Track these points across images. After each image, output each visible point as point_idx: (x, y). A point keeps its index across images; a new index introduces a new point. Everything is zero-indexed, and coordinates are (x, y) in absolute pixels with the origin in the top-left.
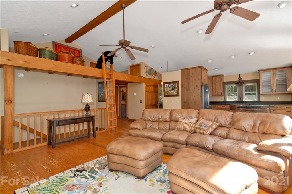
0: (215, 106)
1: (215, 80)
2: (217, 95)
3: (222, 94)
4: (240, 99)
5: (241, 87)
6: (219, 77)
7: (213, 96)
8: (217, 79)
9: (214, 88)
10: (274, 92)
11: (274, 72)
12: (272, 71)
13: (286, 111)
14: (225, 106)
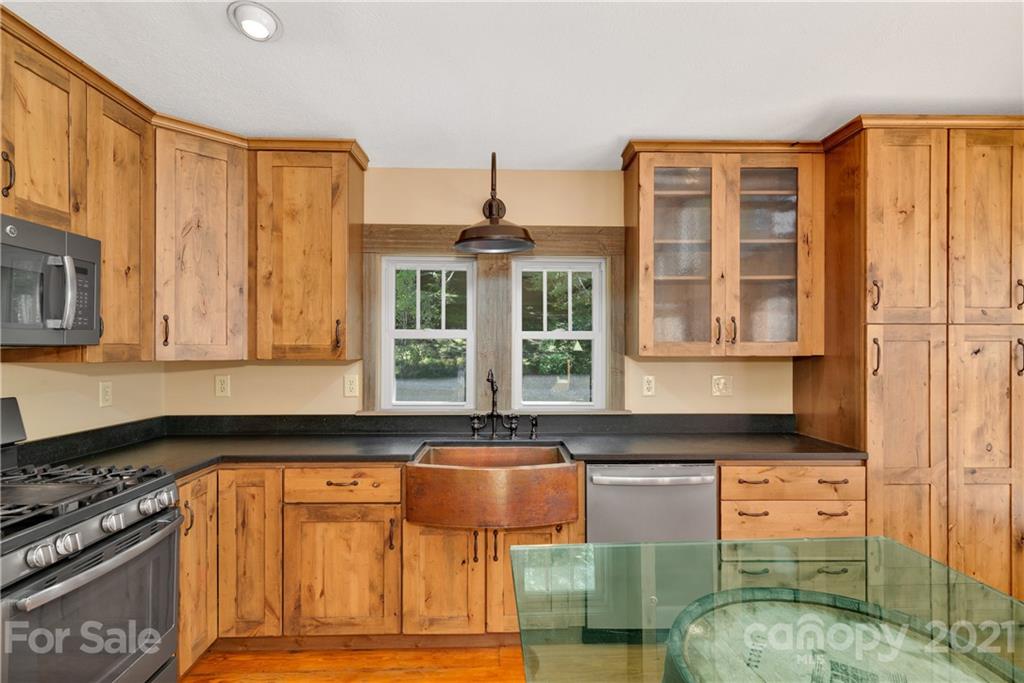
0: (261, 485)
1: (278, 192)
2: (295, 349)
3: (337, 344)
4: (494, 392)
5: (501, 282)
6: (319, 159)
7: (254, 359)
8: (299, 183)
9: (263, 269)
10: (723, 343)
11: (730, 173)
12: (715, 161)
13: (820, 513)
14: (361, 475)
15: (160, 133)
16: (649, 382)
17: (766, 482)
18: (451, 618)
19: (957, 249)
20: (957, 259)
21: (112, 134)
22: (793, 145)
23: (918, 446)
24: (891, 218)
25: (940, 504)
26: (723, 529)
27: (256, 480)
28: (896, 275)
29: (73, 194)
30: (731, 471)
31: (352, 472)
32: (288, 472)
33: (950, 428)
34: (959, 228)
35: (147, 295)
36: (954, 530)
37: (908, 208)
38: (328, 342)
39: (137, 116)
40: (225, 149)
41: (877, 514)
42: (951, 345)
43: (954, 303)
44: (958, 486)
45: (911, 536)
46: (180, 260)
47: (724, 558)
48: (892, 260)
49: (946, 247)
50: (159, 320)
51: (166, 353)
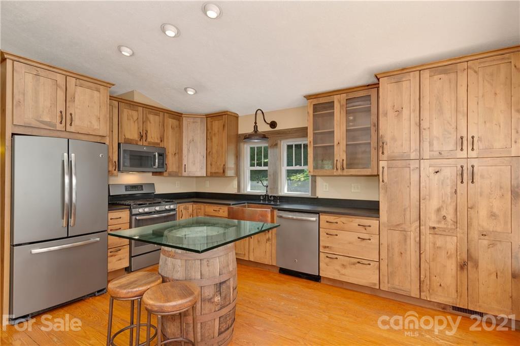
1: (212, 129)
2: (215, 173)
3: (224, 171)
5: (275, 150)
7: (207, 176)
10: (339, 170)
11: (342, 102)
12: (336, 98)
13: (359, 238)
14: (220, 209)
15: (184, 118)
16: (326, 186)
17: (337, 223)
18: (240, 254)
19: (425, 124)
20: (424, 129)
21: (171, 122)
22: (368, 86)
23: (405, 214)
24: (391, 114)
25: (416, 241)
26: (321, 238)
27: (199, 207)
28: (394, 139)
29: (161, 138)
30: (324, 218)
31: (218, 208)
32: (206, 206)
33: (421, 207)
34: (425, 115)
35: (180, 160)
36: (423, 254)
37: (400, 109)
38: (222, 171)
39: (178, 116)
40: (199, 119)
41: (384, 241)
42: (422, 169)
43: (423, 150)
44: (426, 234)
45: (401, 253)
46: (189, 150)
47: (321, 250)
48: (392, 132)
49: (418, 124)
50: (184, 166)
51: (185, 174)
